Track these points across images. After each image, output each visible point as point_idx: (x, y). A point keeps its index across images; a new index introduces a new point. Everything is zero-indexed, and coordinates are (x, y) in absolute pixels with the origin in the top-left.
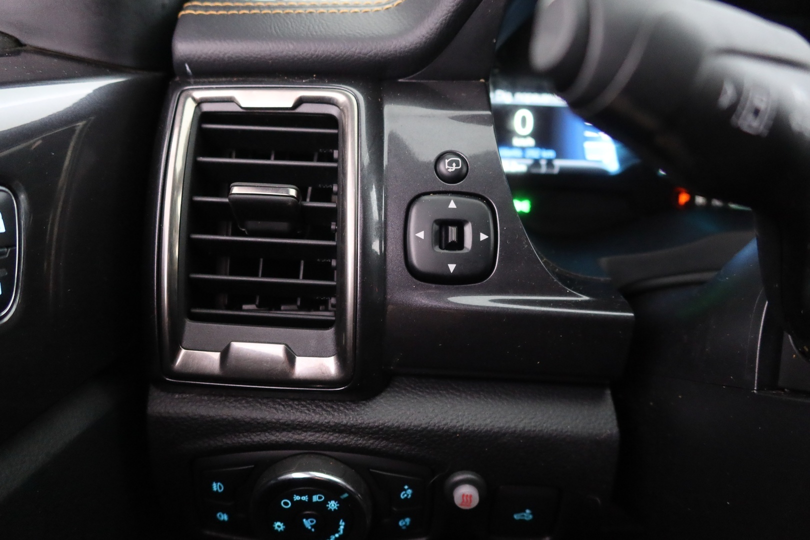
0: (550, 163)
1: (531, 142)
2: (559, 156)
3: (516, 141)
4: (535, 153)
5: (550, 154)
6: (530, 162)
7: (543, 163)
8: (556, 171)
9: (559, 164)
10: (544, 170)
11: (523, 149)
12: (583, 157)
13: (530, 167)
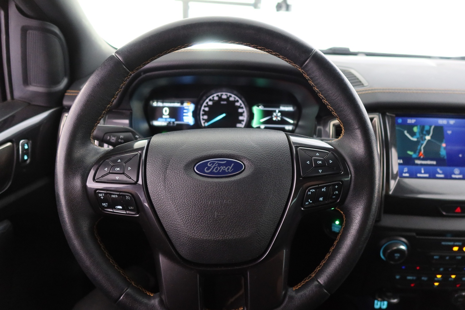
0: (173, 122)
1: (168, 117)
2: (176, 120)
3: (164, 117)
4: (169, 120)
5: (173, 120)
6: (168, 122)
7: (171, 123)
8: (175, 125)
9: (176, 123)
10: (172, 124)
11: (166, 119)
12: (182, 120)
13: (168, 124)
